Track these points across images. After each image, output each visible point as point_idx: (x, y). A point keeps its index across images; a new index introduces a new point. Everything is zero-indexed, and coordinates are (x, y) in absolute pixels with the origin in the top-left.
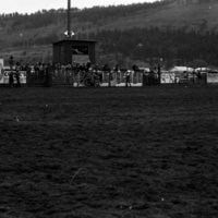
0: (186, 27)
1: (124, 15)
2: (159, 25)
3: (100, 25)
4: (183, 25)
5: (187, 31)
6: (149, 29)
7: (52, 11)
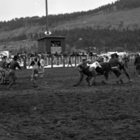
0: (110, 26)
1: (69, 20)
2: (92, 25)
3: (54, 27)
4: (108, 25)
5: (110, 29)
6: (85, 28)
7: (22, 18)
